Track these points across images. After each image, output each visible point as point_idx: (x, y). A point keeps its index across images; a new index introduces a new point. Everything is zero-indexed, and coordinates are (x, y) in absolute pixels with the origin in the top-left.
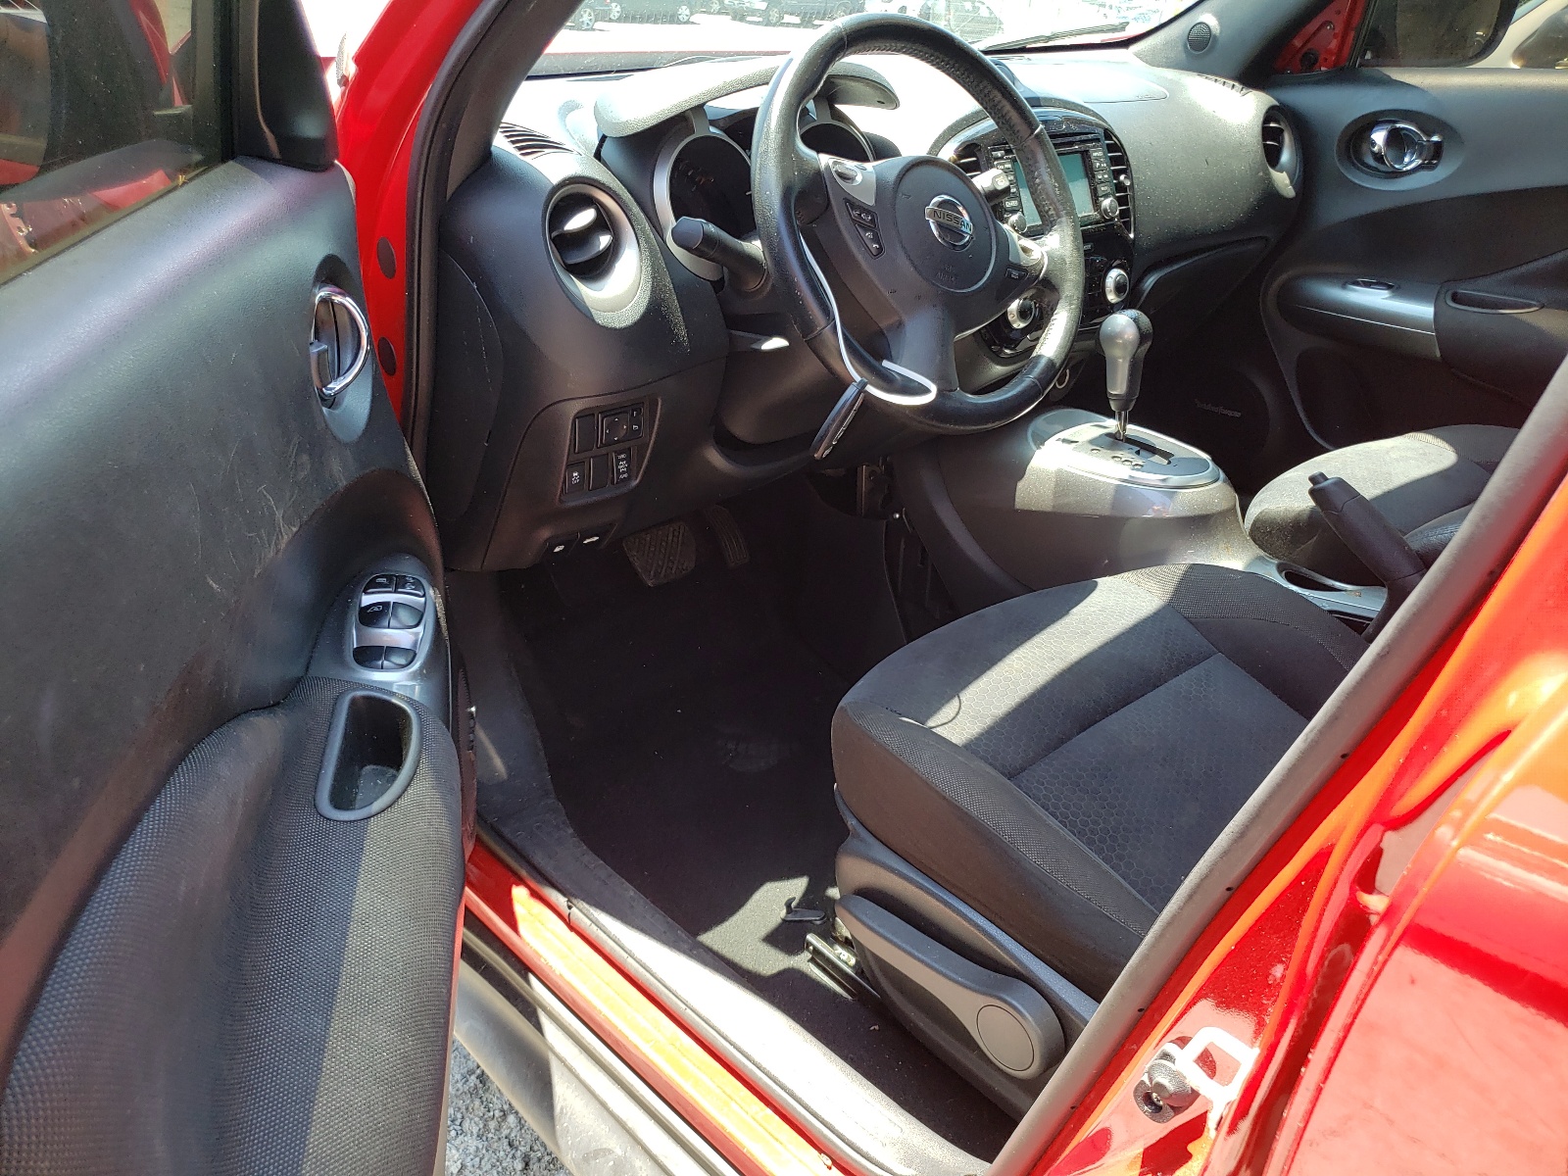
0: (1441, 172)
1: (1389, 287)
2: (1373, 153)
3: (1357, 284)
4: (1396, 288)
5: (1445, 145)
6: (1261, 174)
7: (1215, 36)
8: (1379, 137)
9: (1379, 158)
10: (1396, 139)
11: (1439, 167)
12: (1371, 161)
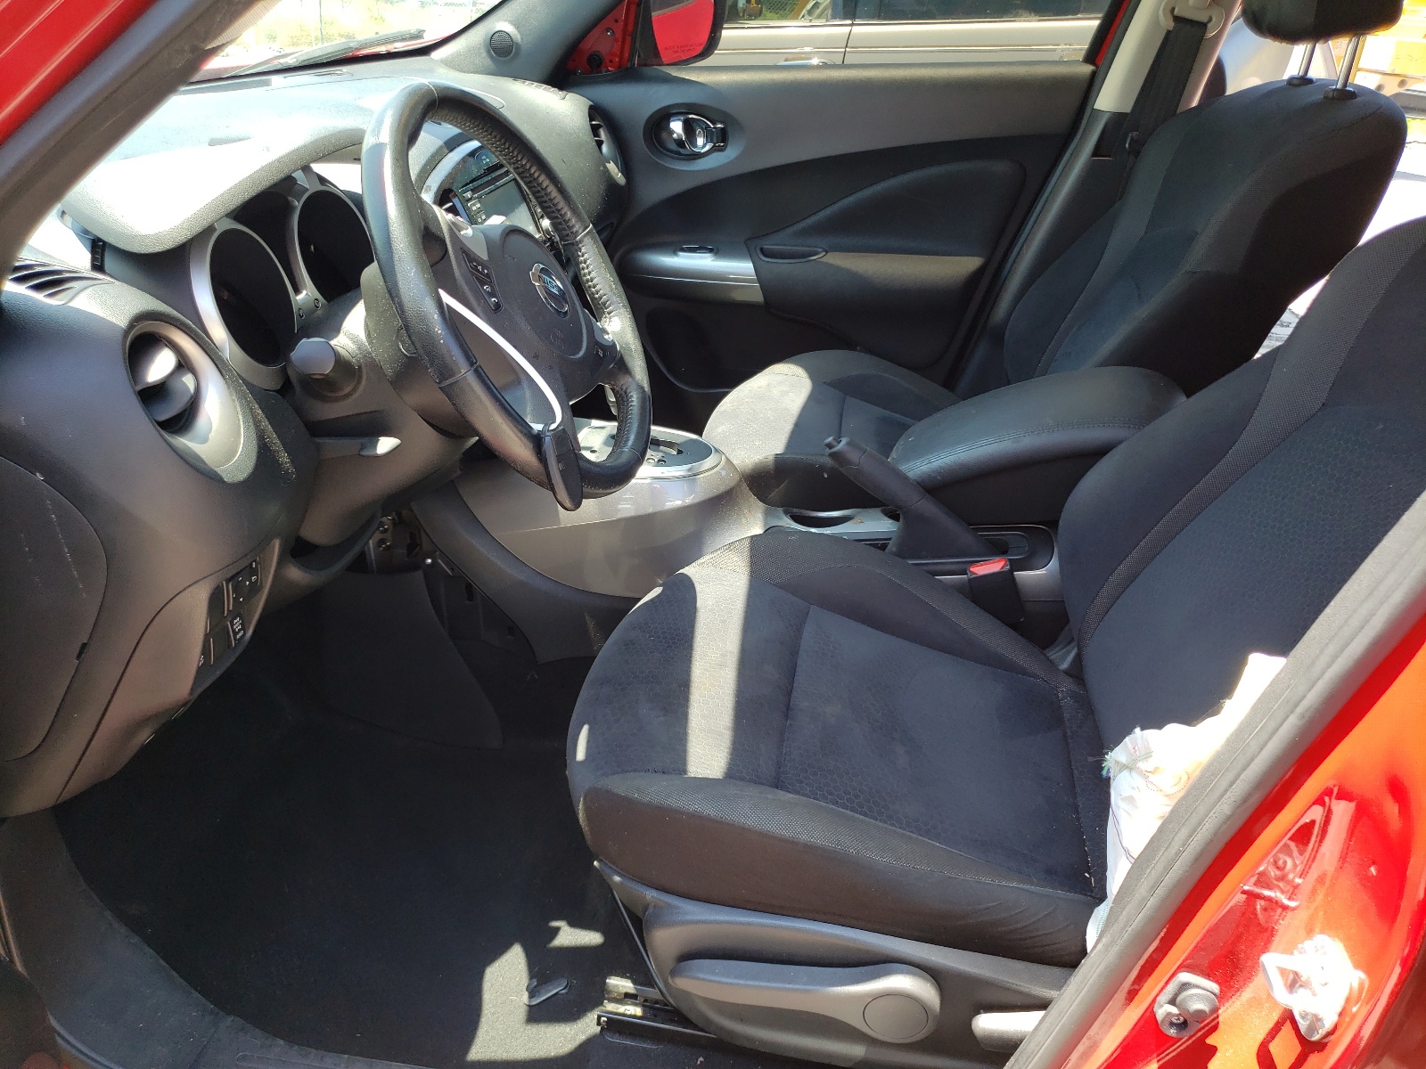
0: (731, 153)
1: (711, 251)
2: (675, 140)
3: (683, 250)
4: (715, 251)
5: (729, 130)
6: (602, 168)
7: (517, 44)
8: (677, 127)
9: (680, 143)
10: (689, 127)
11: (728, 148)
12: (673, 147)
